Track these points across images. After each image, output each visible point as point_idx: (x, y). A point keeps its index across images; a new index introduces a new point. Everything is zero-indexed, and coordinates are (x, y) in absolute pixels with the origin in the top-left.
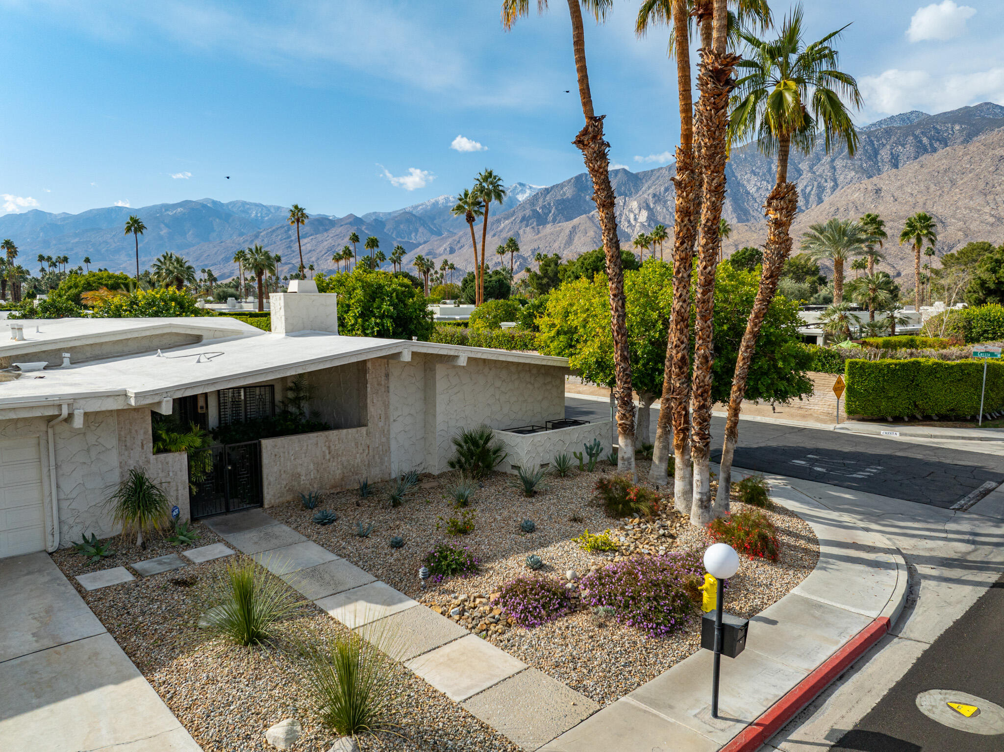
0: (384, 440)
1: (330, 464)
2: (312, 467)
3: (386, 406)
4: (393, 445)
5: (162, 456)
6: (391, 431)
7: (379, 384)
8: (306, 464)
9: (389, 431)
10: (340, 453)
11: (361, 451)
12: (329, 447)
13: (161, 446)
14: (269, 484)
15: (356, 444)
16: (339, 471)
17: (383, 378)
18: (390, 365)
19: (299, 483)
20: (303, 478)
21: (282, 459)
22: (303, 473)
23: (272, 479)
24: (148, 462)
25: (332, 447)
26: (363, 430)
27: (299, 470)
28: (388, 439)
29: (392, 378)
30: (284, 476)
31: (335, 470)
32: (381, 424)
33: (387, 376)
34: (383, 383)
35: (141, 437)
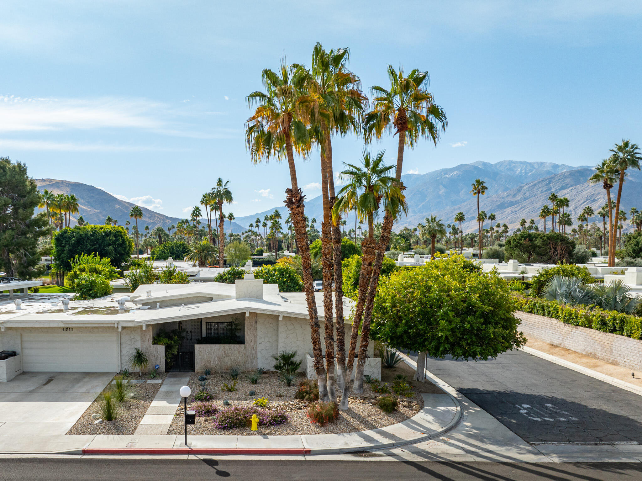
0: (253, 352)
1: (225, 359)
2: (216, 359)
3: (256, 336)
4: (259, 355)
5: (155, 345)
6: (258, 348)
7: (251, 326)
8: (213, 357)
9: (256, 348)
10: (230, 355)
11: (241, 355)
12: (225, 352)
13: (156, 341)
14: (197, 363)
15: (239, 352)
16: (230, 363)
17: (253, 323)
18: (258, 317)
19: (210, 365)
20: (212, 363)
21: (203, 354)
22: (212, 361)
23: (198, 361)
24: (150, 347)
25: (226, 352)
26: (242, 346)
27: (210, 359)
28: (256, 352)
29: (258, 323)
30: (203, 361)
31: (228, 362)
32: (252, 344)
33: (256, 322)
34: (253, 325)
35: (148, 337)
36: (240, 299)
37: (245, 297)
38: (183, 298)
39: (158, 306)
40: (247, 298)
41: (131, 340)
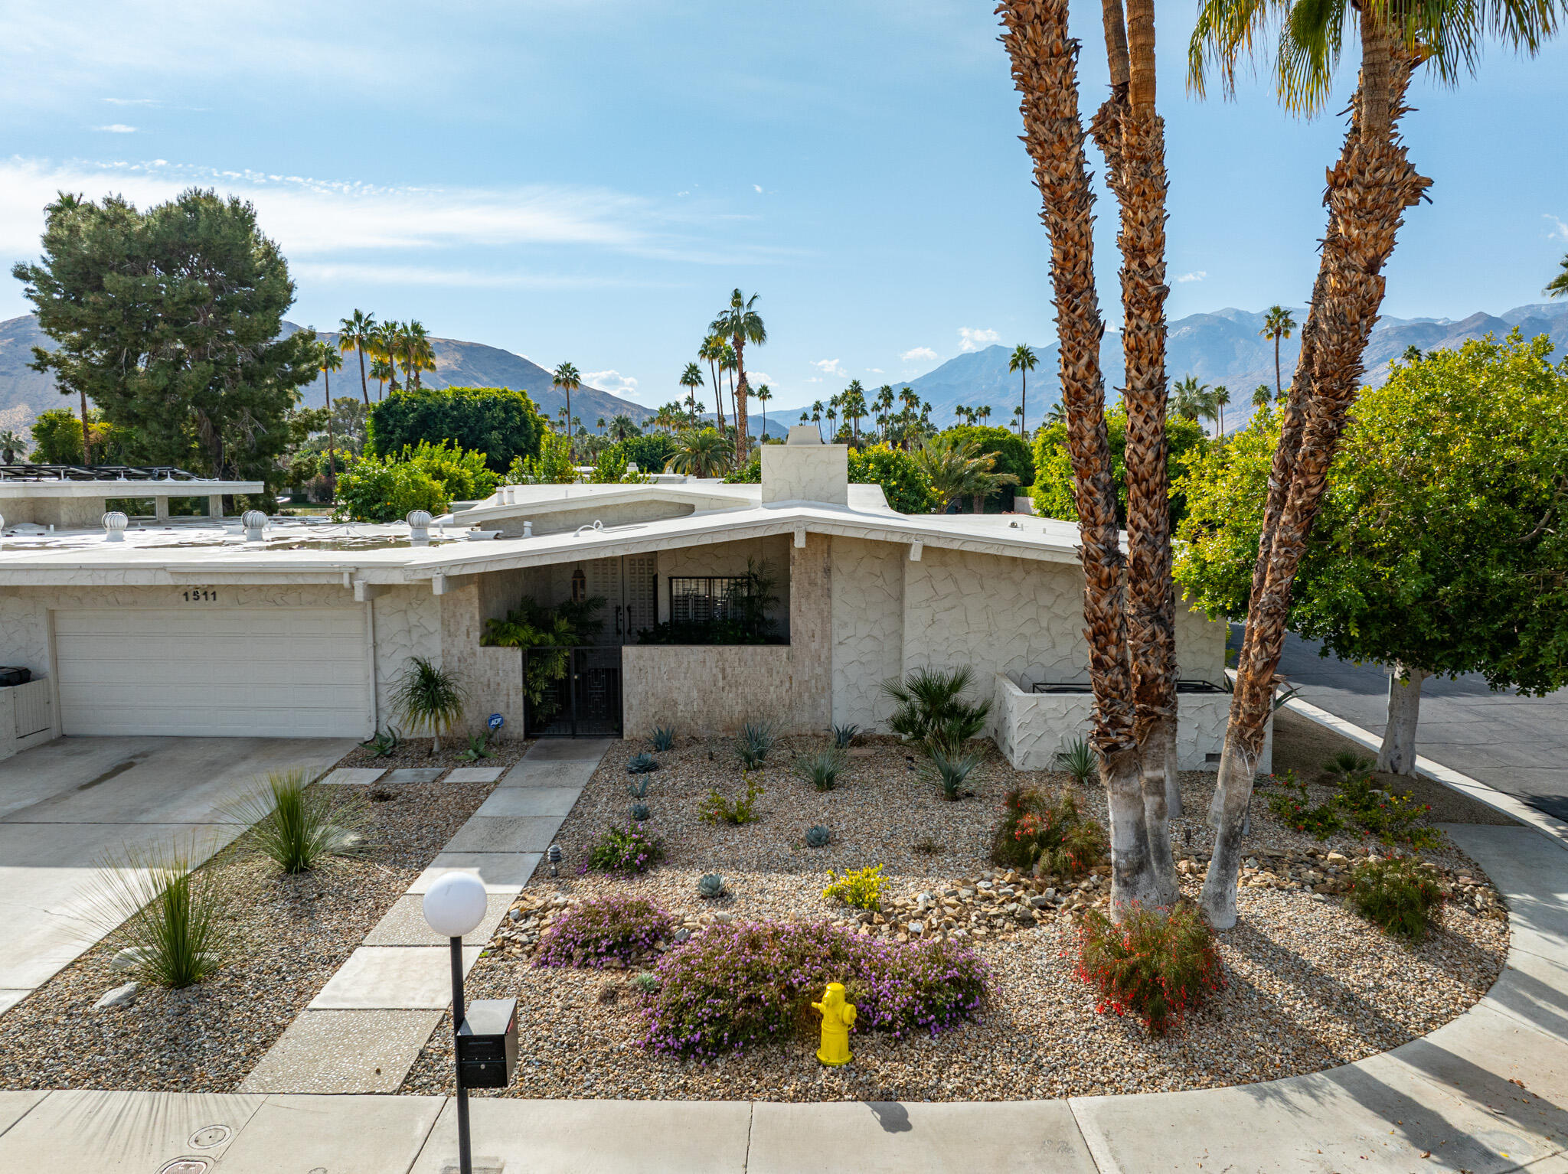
0: (819, 670)
1: (725, 694)
2: (695, 694)
3: (826, 618)
4: (838, 683)
5: (491, 649)
6: (835, 659)
7: (813, 583)
8: (685, 689)
9: (829, 658)
10: (742, 680)
11: (778, 682)
12: (723, 670)
13: (493, 635)
14: (630, 708)
15: (770, 672)
16: (739, 708)
17: (820, 574)
18: (833, 555)
19: (675, 714)
20: (681, 707)
21: (650, 677)
22: (681, 700)
23: (635, 702)
24: (474, 654)
25: (729, 670)
26: (783, 650)
27: (675, 695)
28: (829, 672)
29: (835, 576)
30: (651, 700)
31: (733, 706)
32: (814, 646)
33: (827, 571)
34: (819, 582)
35: (466, 622)
36: (774, 505)
37: (792, 497)
38: (605, 507)
39: (527, 531)
40: (800, 501)
41: (410, 631)
